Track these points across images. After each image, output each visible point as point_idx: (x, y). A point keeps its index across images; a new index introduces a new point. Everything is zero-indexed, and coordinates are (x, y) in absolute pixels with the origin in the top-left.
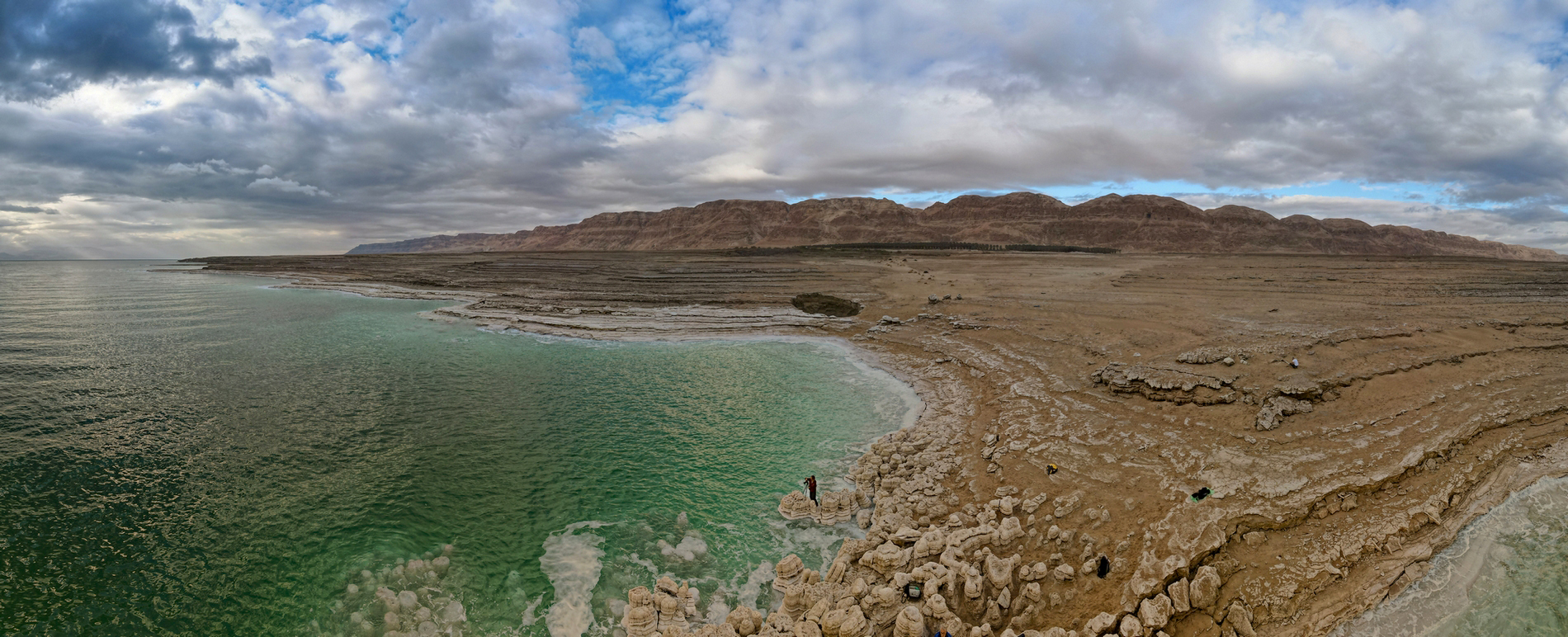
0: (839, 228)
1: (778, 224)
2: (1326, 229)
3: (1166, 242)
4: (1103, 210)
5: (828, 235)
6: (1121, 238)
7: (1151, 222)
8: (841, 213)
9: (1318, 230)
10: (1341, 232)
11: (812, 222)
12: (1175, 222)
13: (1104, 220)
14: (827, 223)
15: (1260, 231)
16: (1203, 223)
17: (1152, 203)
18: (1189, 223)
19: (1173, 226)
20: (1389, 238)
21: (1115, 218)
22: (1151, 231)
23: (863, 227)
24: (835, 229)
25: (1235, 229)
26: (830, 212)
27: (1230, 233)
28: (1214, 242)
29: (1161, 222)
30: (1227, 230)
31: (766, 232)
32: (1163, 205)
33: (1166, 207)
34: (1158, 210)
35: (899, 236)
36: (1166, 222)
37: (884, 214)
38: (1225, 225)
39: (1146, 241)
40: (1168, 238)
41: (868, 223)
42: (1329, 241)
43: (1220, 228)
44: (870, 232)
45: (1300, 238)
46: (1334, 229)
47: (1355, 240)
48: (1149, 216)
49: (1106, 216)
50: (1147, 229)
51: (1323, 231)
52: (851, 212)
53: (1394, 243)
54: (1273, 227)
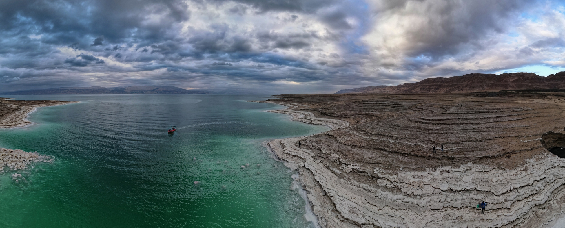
0: (515, 84)
1: (493, 82)
5: (511, 86)
8: (516, 78)
11: (505, 81)
14: (511, 82)
23: (524, 83)
24: (514, 84)
26: (512, 78)
31: (488, 85)
35: (537, 86)
37: (532, 79)
41: (526, 82)
44: (527, 85)
52: (520, 78)
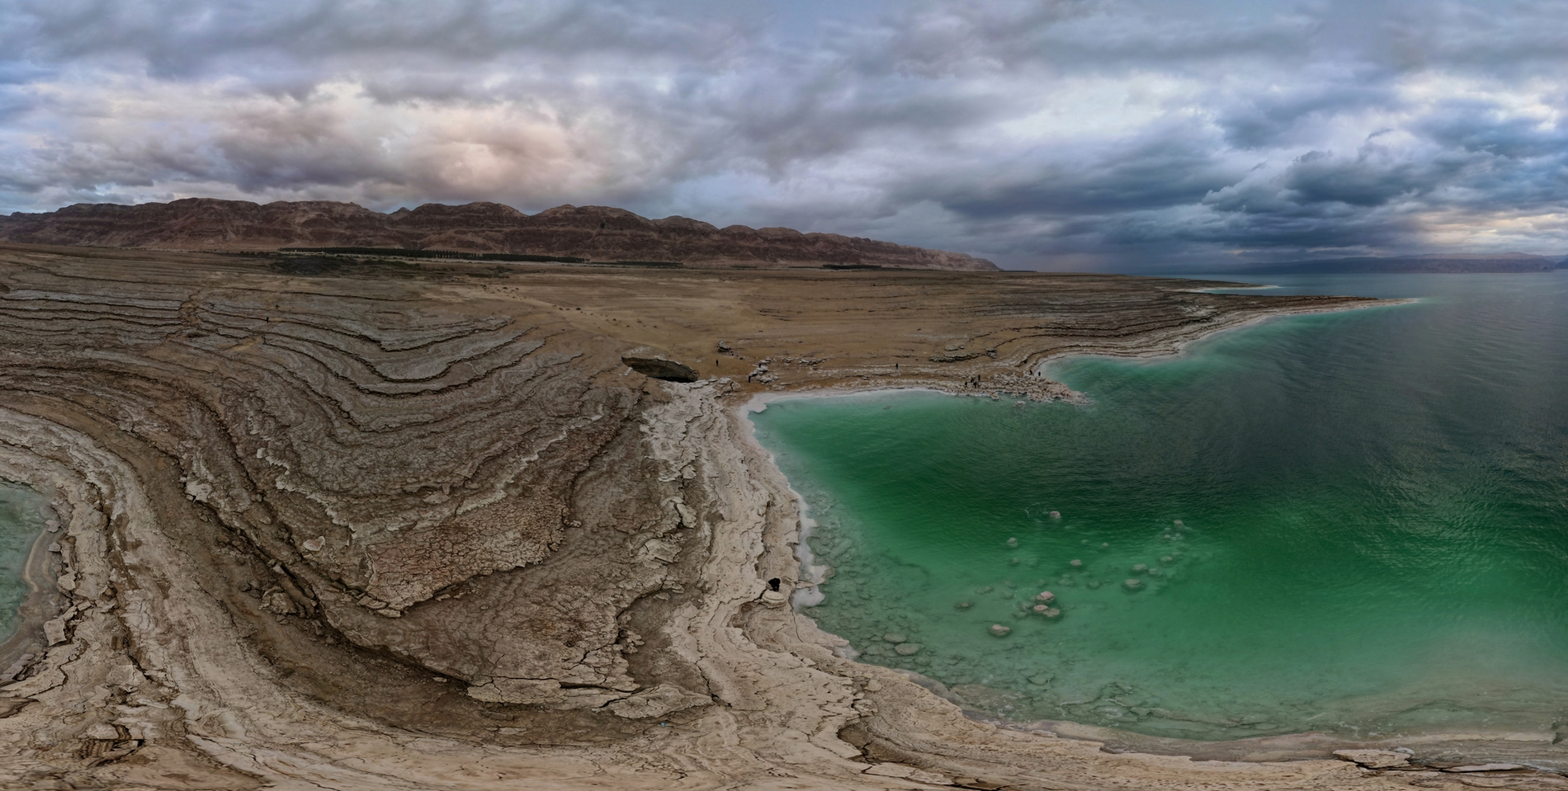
0: (310, 229)
1: (250, 224)
2: (763, 238)
3: (620, 250)
4: (560, 220)
5: (300, 236)
6: (577, 246)
7: (605, 231)
8: (312, 215)
9: (755, 239)
10: (776, 240)
11: (284, 223)
12: (627, 232)
13: (561, 229)
14: (299, 224)
15: (705, 241)
16: (652, 233)
17: (604, 214)
18: (640, 233)
19: (626, 236)
20: (820, 245)
21: (570, 228)
22: (605, 240)
23: (333, 230)
24: (307, 231)
25: (682, 239)
26: (301, 213)
27: (678, 242)
28: (664, 251)
29: (614, 232)
30: (675, 239)
31: (238, 230)
32: (615, 216)
33: (618, 218)
34: (609, 220)
35: (369, 239)
36: (619, 232)
37: (352, 218)
38: (672, 235)
39: (601, 250)
40: (622, 247)
41: (337, 225)
42: (766, 250)
43: (668, 237)
44: (342, 234)
45: (741, 247)
46: (769, 238)
47: (790, 248)
48: (603, 226)
49: (563, 226)
50: (601, 238)
51: (760, 240)
52: (321, 215)
53: (824, 250)
54: (716, 237)
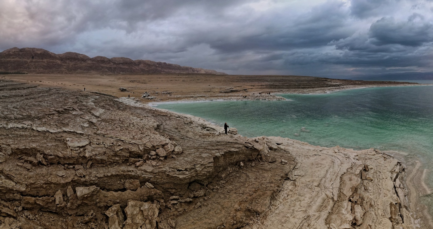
2: (113, 63)
3: (42, 69)
4: (12, 55)
6: (21, 68)
7: (34, 60)
9: (109, 63)
10: (120, 63)
12: (45, 60)
13: (12, 60)
15: (84, 64)
16: (58, 61)
17: (34, 52)
18: (51, 61)
19: (44, 62)
20: (142, 66)
21: (17, 59)
22: (34, 64)
25: (73, 63)
27: (70, 65)
28: (64, 69)
29: (38, 60)
30: (69, 64)
32: (39, 52)
33: (41, 54)
34: (36, 55)
36: (41, 60)
38: (67, 61)
39: (32, 69)
40: (43, 68)
42: (115, 68)
43: (66, 63)
45: (102, 67)
46: (116, 62)
47: (127, 67)
48: (33, 58)
49: (13, 58)
50: (32, 64)
51: (112, 64)
53: (144, 68)
54: (89, 62)
